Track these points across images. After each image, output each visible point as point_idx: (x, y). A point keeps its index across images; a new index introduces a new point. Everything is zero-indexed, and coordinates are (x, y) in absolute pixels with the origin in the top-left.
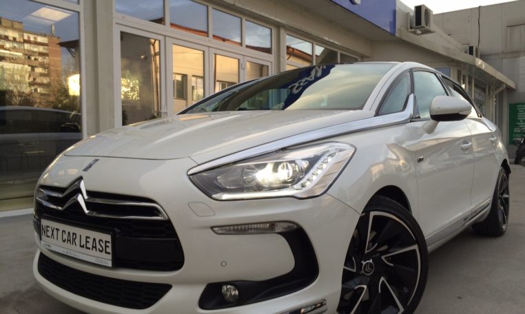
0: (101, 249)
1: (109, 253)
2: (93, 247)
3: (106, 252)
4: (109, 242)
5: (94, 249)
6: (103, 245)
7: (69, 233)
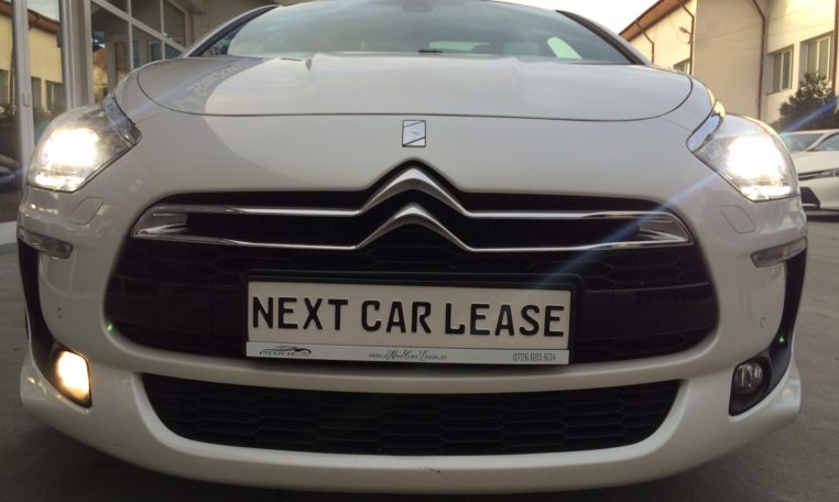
0: (530, 328)
1: (560, 334)
2: (500, 327)
3: (548, 333)
4: (561, 308)
5: (504, 332)
6: (540, 318)
7: (397, 306)
